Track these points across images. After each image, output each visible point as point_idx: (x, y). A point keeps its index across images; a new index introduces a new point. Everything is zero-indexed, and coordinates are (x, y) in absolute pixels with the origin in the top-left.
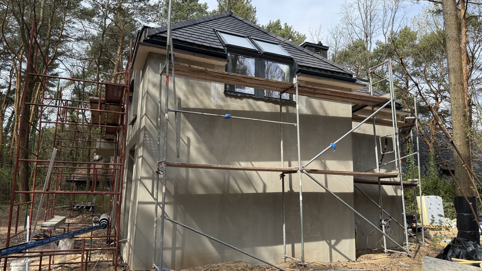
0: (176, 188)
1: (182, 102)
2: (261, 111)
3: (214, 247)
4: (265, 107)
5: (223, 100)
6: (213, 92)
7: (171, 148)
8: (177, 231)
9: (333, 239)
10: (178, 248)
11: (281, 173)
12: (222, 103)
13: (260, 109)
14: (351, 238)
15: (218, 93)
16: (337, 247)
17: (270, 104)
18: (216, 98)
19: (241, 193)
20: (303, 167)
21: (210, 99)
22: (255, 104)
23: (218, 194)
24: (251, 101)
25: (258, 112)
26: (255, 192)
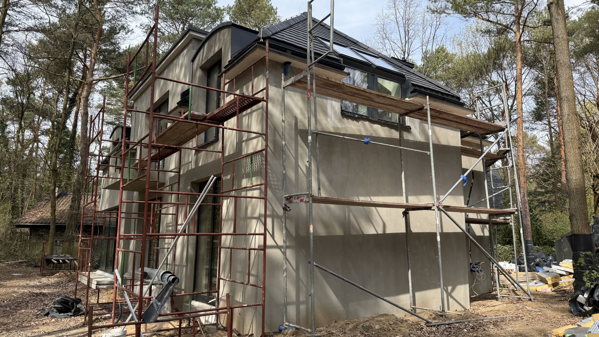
0: (297, 228)
1: (298, 121)
2: (378, 136)
3: (339, 300)
4: (381, 131)
5: (340, 121)
6: (330, 111)
7: (289, 179)
8: (301, 282)
9: (449, 286)
10: (303, 303)
11: (404, 210)
12: (339, 125)
13: (376, 134)
14: (465, 283)
15: (335, 113)
16: (453, 294)
17: (386, 128)
18: (333, 118)
19: (361, 234)
20: (439, 203)
21: (327, 119)
22: (372, 127)
23: (340, 236)
24: (367, 123)
25: (374, 137)
26: (376, 233)
